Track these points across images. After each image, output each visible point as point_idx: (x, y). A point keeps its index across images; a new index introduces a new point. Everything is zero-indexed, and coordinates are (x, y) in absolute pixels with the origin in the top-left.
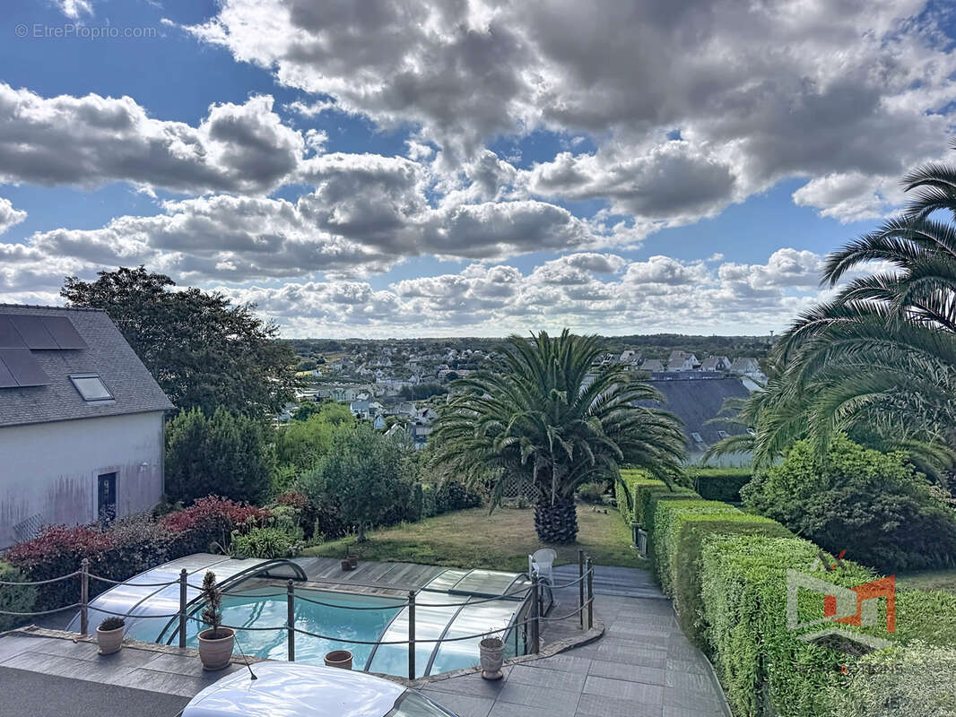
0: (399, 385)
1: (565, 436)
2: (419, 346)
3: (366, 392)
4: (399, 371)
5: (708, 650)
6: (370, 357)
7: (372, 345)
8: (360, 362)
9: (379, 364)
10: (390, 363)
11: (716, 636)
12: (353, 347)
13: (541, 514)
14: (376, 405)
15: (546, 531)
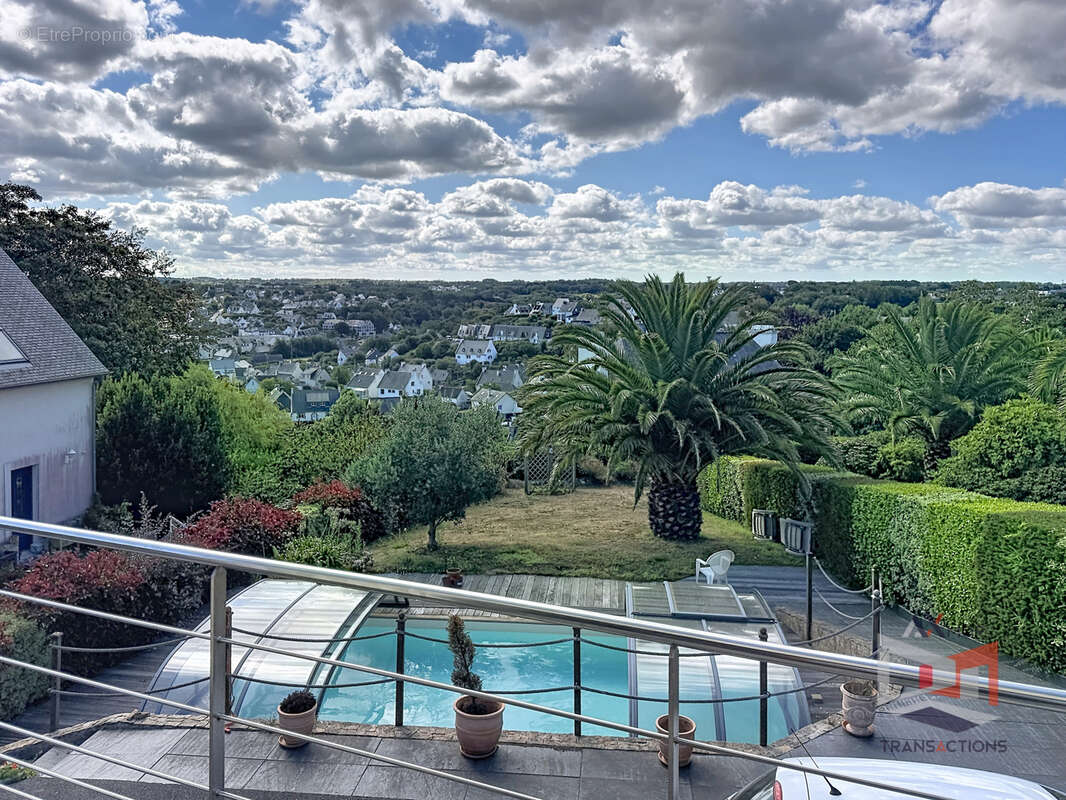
2: (294, 288)
3: (227, 347)
4: (269, 317)
6: (227, 304)
7: (232, 286)
8: (215, 308)
9: (241, 311)
10: (256, 310)
12: (203, 289)
13: (661, 504)
14: (244, 364)
15: (668, 525)
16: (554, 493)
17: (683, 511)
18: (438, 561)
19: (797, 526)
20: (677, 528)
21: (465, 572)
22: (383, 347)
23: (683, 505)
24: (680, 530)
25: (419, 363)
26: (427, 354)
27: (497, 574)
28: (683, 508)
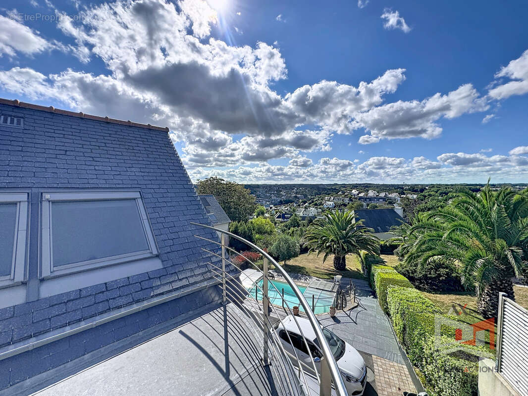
0: (279, 199)
1: (344, 243)
3: (269, 201)
4: (279, 195)
5: (388, 314)
6: (270, 190)
7: (270, 186)
8: (266, 192)
9: (272, 192)
11: (391, 312)
12: (264, 187)
14: (272, 206)
22: (305, 202)
25: (314, 207)
26: (316, 205)
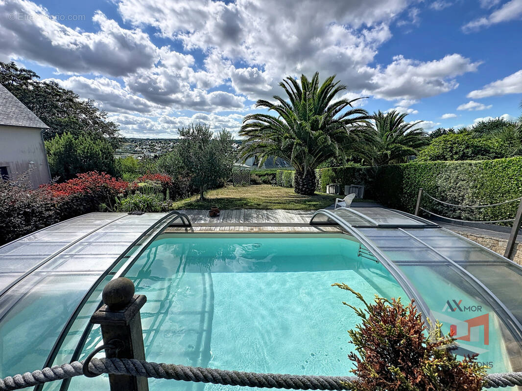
0: (153, 155)
2: (159, 141)
3: (141, 157)
4: (152, 149)
6: (140, 145)
7: (141, 140)
8: (137, 146)
9: (144, 147)
10: (148, 147)
12: (134, 140)
13: (301, 180)
15: (304, 189)
16: (243, 186)
17: (310, 183)
18: (206, 204)
19: (356, 187)
20: (307, 190)
21: (221, 209)
23: (310, 180)
24: (309, 191)
27: (236, 209)
28: (310, 182)
